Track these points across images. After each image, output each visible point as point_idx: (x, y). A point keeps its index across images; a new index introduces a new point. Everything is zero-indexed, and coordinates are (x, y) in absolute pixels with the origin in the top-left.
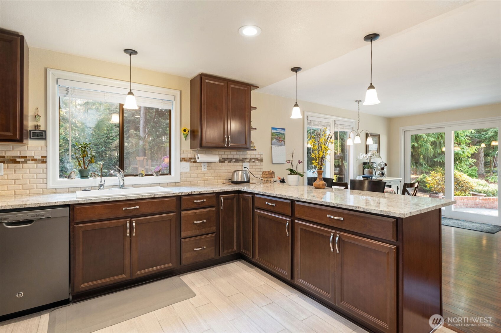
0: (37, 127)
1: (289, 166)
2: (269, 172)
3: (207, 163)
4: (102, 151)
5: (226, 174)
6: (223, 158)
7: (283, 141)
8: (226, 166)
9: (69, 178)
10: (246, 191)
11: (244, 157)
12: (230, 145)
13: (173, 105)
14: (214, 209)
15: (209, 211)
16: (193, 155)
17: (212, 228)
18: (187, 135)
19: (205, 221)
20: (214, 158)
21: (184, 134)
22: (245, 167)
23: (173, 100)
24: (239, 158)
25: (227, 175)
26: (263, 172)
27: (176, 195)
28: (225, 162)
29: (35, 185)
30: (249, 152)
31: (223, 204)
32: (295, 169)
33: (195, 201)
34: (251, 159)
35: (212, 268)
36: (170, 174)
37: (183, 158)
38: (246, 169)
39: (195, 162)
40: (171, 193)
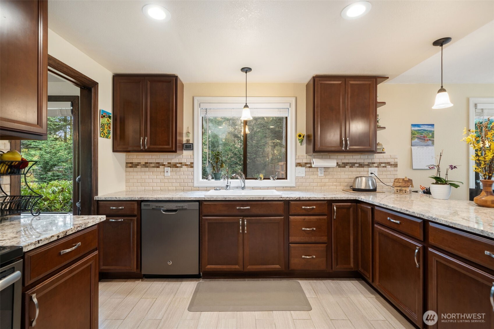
0: (188, 141)
1: (434, 173)
2: (403, 179)
3: (324, 168)
4: (254, 158)
5: (347, 180)
6: (343, 163)
7: (430, 140)
8: (347, 171)
9: (207, 179)
10: (365, 201)
11: (370, 161)
12: (349, 148)
13: (289, 112)
14: (325, 217)
15: (320, 219)
16: (309, 160)
17: (322, 238)
18: (303, 140)
19: (315, 229)
20: (332, 163)
21: (299, 140)
22: (371, 173)
23: (289, 107)
24: (364, 163)
25: (348, 182)
26: (396, 179)
27: (284, 199)
28: (345, 167)
29: (187, 183)
30: (377, 155)
31: (336, 213)
32: (443, 176)
33: (303, 207)
34: (380, 163)
35: (323, 281)
36: (286, 178)
37: (298, 163)
38: (373, 175)
39: (311, 167)
40: (279, 197)
